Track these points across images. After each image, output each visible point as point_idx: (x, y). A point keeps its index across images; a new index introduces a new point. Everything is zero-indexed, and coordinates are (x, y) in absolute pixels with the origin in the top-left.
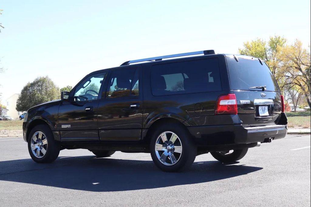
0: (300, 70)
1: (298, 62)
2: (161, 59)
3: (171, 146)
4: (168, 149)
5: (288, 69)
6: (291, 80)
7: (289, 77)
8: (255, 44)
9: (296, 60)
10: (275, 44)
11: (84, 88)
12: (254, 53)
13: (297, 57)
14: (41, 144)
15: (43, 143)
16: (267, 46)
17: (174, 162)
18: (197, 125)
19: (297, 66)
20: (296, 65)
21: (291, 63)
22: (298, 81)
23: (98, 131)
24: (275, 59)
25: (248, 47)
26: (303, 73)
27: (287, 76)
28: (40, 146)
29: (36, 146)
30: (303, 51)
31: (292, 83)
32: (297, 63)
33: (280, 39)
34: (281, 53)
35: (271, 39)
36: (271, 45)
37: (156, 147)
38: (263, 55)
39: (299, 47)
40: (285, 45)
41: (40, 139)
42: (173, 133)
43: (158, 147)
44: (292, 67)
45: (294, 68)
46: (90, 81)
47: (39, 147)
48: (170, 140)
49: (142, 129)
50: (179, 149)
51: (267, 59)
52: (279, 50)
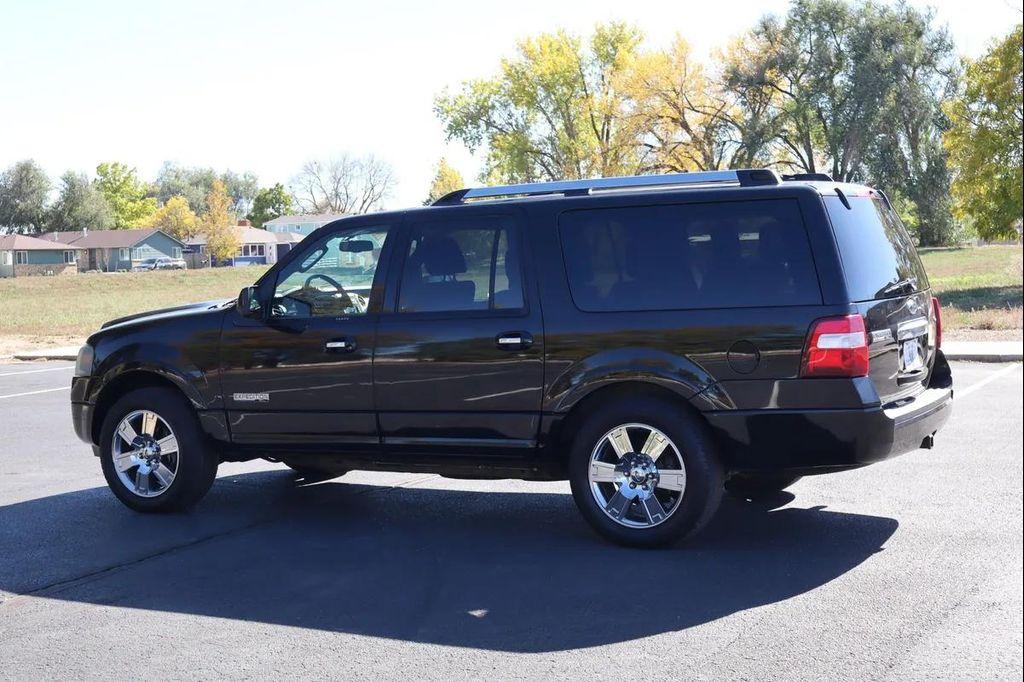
0: (685, 126)
1: (680, 102)
2: (585, 191)
3: (644, 468)
4: (633, 478)
5: (650, 121)
6: (661, 157)
7: (652, 147)
8: (550, 46)
9: (673, 95)
10: (609, 49)
11: (303, 271)
12: (547, 72)
13: (678, 89)
14: (150, 451)
15: (159, 450)
16: (587, 52)
17: (656, 519)
18: (735, 408)
19: (676, 115)
20: (672, 112)
21: (657, 103)
22: (678, 160)
23: (374, 415)
24: (611, 92)
25: (529, 54)
26: (695, 138)
27: (646, 145)
28: (149, 459)
29: (133, 458)
30: (692, 69)
31: (663, 167)
32: (675, 106)
33: (626, 31)
34: (628, 74)
35: (597, 30)
36: (597, 50)
37: (592, 471)
38: (575, 81)
39: (683, 59)
40: (641, 48)
41: (147, 435)
42: (654, 431)
43: (600, 471)
44: (662, 117)
45: (669, 120)
46: (325, 250)
47: (145, 461)
48: (643, 452)
49: (542, 413)
50: (674, 480)
51: (585, 90)
52: (626, 64)
